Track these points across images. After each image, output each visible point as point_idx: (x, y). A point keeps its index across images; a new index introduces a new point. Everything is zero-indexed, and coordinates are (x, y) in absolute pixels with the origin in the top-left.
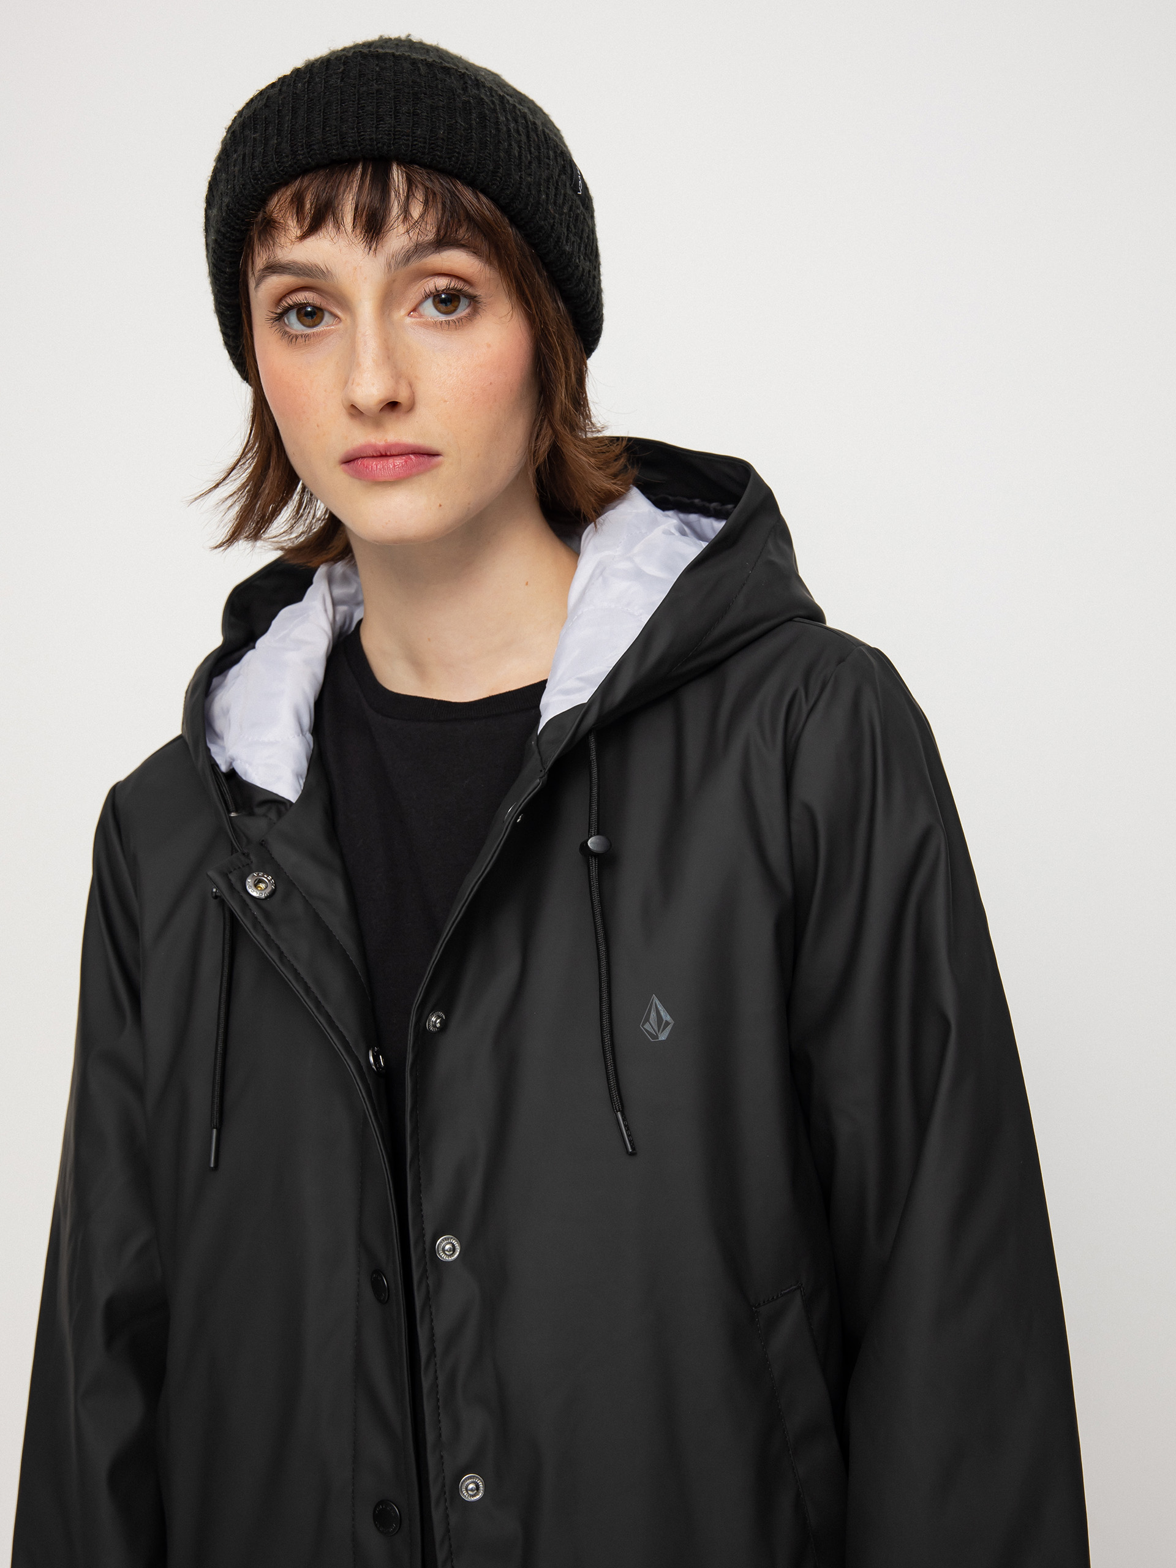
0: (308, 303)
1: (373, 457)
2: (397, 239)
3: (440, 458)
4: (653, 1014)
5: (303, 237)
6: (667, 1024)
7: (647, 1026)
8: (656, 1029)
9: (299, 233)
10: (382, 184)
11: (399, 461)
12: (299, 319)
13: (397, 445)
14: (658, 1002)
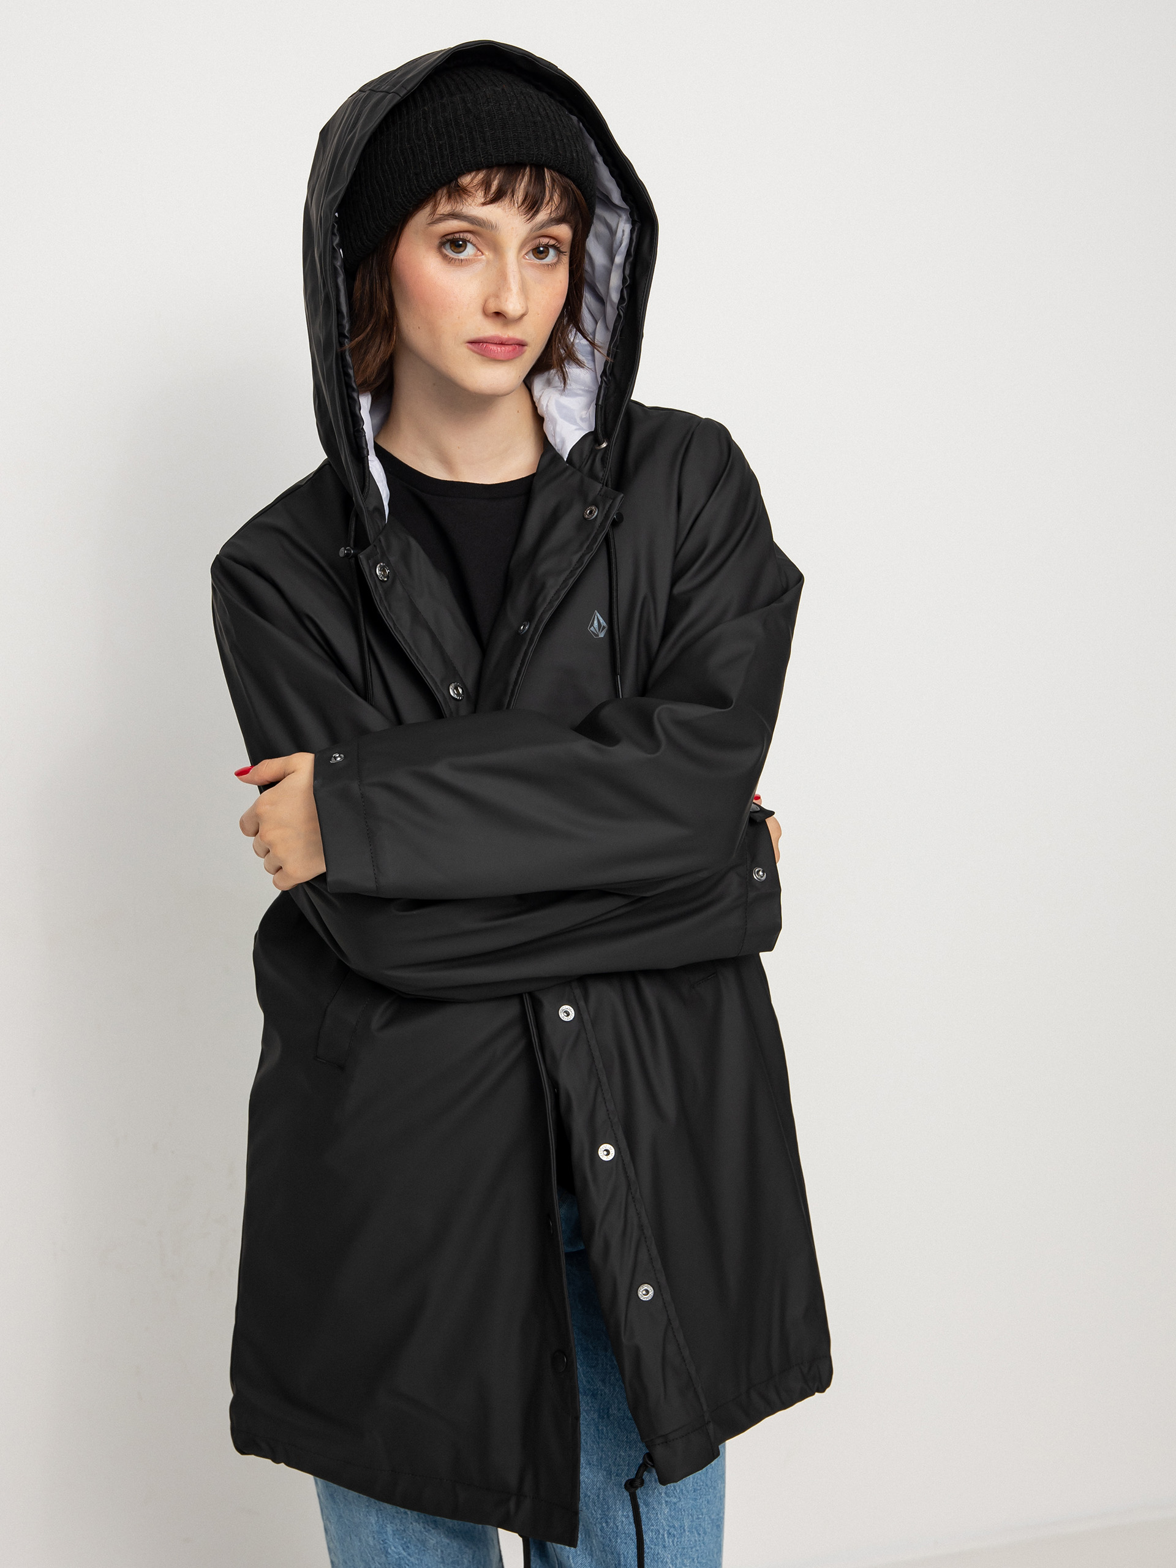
0: (460, 238)
1: (496, 344)
2: (542, 216)
3: (526, 347)
4: (596, 622)
5: (484, 204)
6: (604, 627)
7: (592, 628)
8: (598, 631)
9: (483, 200)
10: (539, 179)
11: (509, 348)
12: (451, 247)
13: (513, 339)
14: (598, 615)
